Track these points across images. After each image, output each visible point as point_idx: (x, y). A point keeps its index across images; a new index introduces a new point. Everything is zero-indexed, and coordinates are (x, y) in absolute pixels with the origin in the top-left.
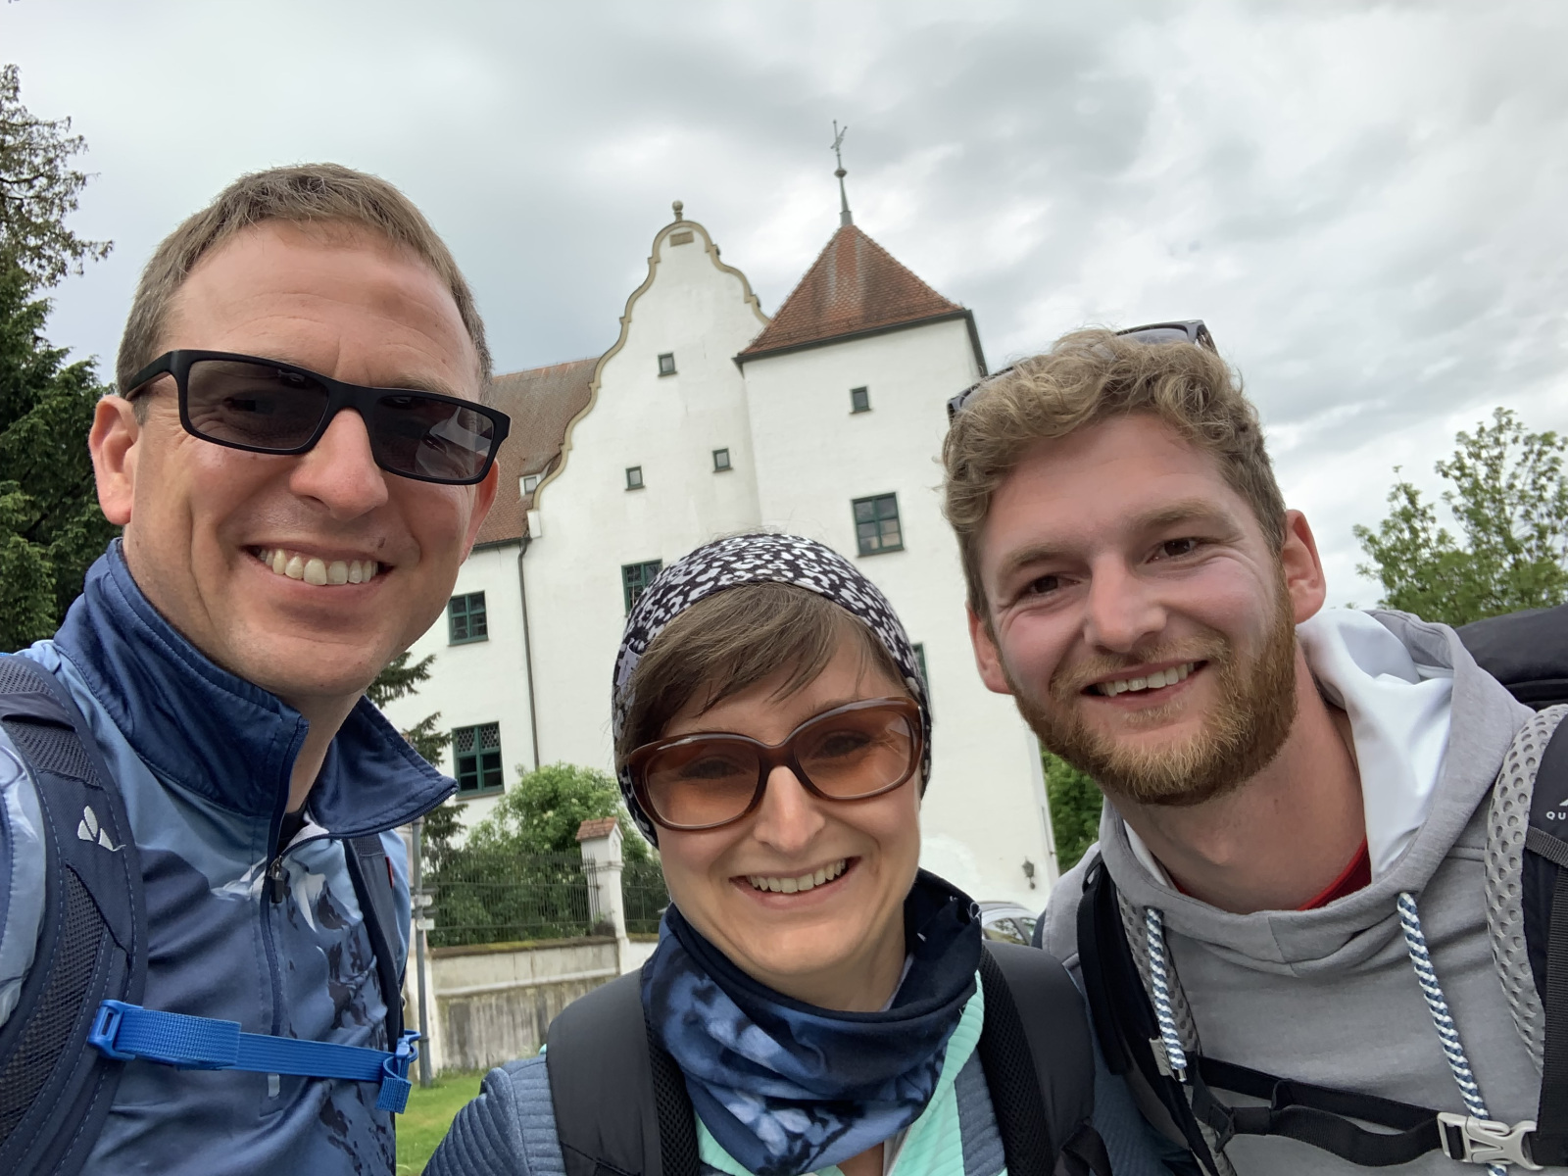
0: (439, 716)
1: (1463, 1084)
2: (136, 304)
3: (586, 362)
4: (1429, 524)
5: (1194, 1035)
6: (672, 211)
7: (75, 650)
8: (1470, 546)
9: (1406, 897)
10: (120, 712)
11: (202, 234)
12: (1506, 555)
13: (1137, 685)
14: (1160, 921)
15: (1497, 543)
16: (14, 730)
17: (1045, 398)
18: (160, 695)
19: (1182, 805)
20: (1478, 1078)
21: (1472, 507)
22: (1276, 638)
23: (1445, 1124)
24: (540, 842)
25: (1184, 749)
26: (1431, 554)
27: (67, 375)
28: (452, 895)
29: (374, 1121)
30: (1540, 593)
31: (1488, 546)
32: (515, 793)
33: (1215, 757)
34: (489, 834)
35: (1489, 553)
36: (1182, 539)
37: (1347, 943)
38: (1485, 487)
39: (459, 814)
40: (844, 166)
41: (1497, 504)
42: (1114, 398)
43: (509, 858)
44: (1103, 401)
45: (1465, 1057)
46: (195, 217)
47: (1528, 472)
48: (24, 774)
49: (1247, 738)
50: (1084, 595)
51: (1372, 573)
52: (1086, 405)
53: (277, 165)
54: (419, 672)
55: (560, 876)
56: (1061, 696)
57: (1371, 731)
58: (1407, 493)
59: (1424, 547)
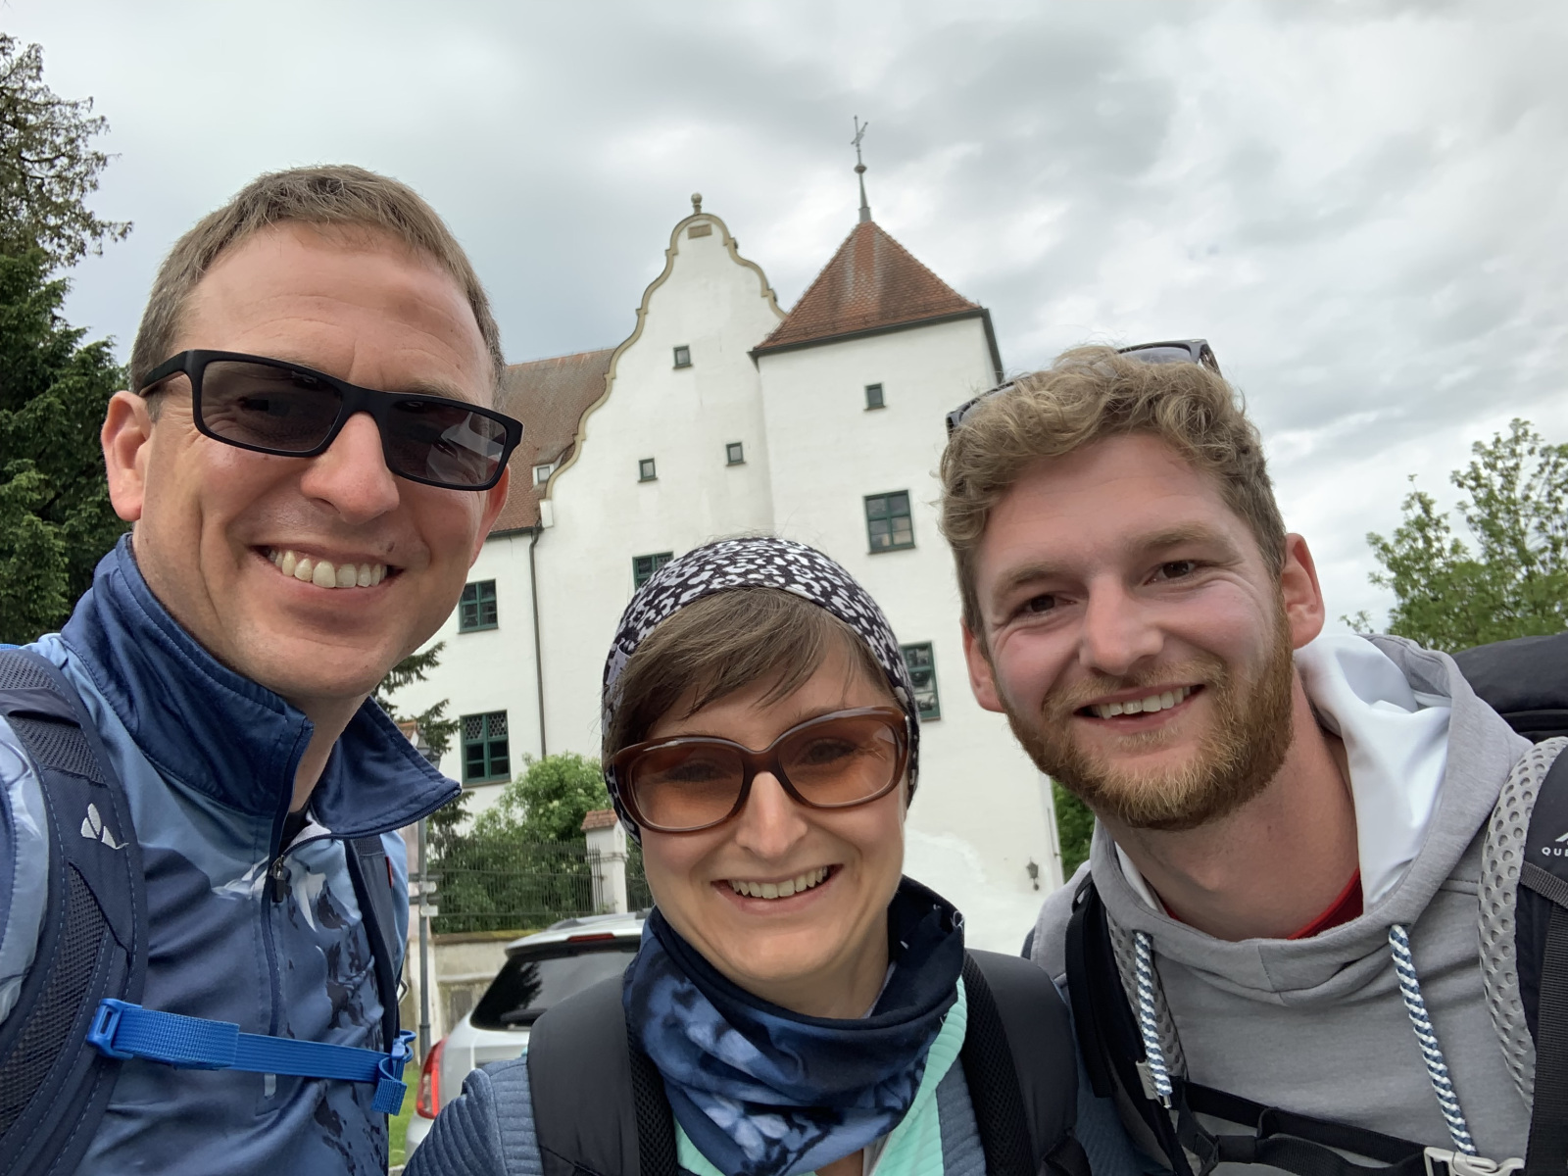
0: (448, 703)
1: (1451, 1118)
2: (151, 301)
3: (602, 353)
4: (1443, 534)
5: (1181, 1060)
6: (691, 204)
7: (83, 646)
8: (1484, 556)
9: (1398, 929)
10: (125, 709)
11: (220, 232)
12: (1520, 566)
13: (1132, 708)
14: (1148, 945)
15: (1510, 554)
16: (20, 726)
17: (1045, 415)
18: (166, 693)
19: (1175, 830)
20: (1466, 1113)
21: (1487, 518)
22: (1274, 664)
23: (1432, 1159)
24: (545, 831)
25: (1178, 774)
26: (1444, 564)
27: (84, 355)
28: (457, 882)
29: (368, 1121)
30: (1553, 605)
31: (1502, 557)
32: (521, 782)
33: (1209, 783)
34: (495, 821)
35: (1502, 564)
36: (1181, 561)
37: (1335, 974)
38: (1500, 498)
39: (465, 802)
40: (865, 162)
41: (1512, 515)
42: (1116, 417)
43: (514, 847)
44: (1104, 420)
45: (1454, 1092)
46: (214, 215)
47: (1544, 484)
48: (29, 772)
49: (1242, 765)
50: (1081, 616)
51: (1385, 582)
52: (1086, 424)
53: (296, 166)
54: (429, 659)
55: (564, 866)
56: (1054, 717)
57: (1366, 760)
58: (1421, 502)
59: (1437, 557)
